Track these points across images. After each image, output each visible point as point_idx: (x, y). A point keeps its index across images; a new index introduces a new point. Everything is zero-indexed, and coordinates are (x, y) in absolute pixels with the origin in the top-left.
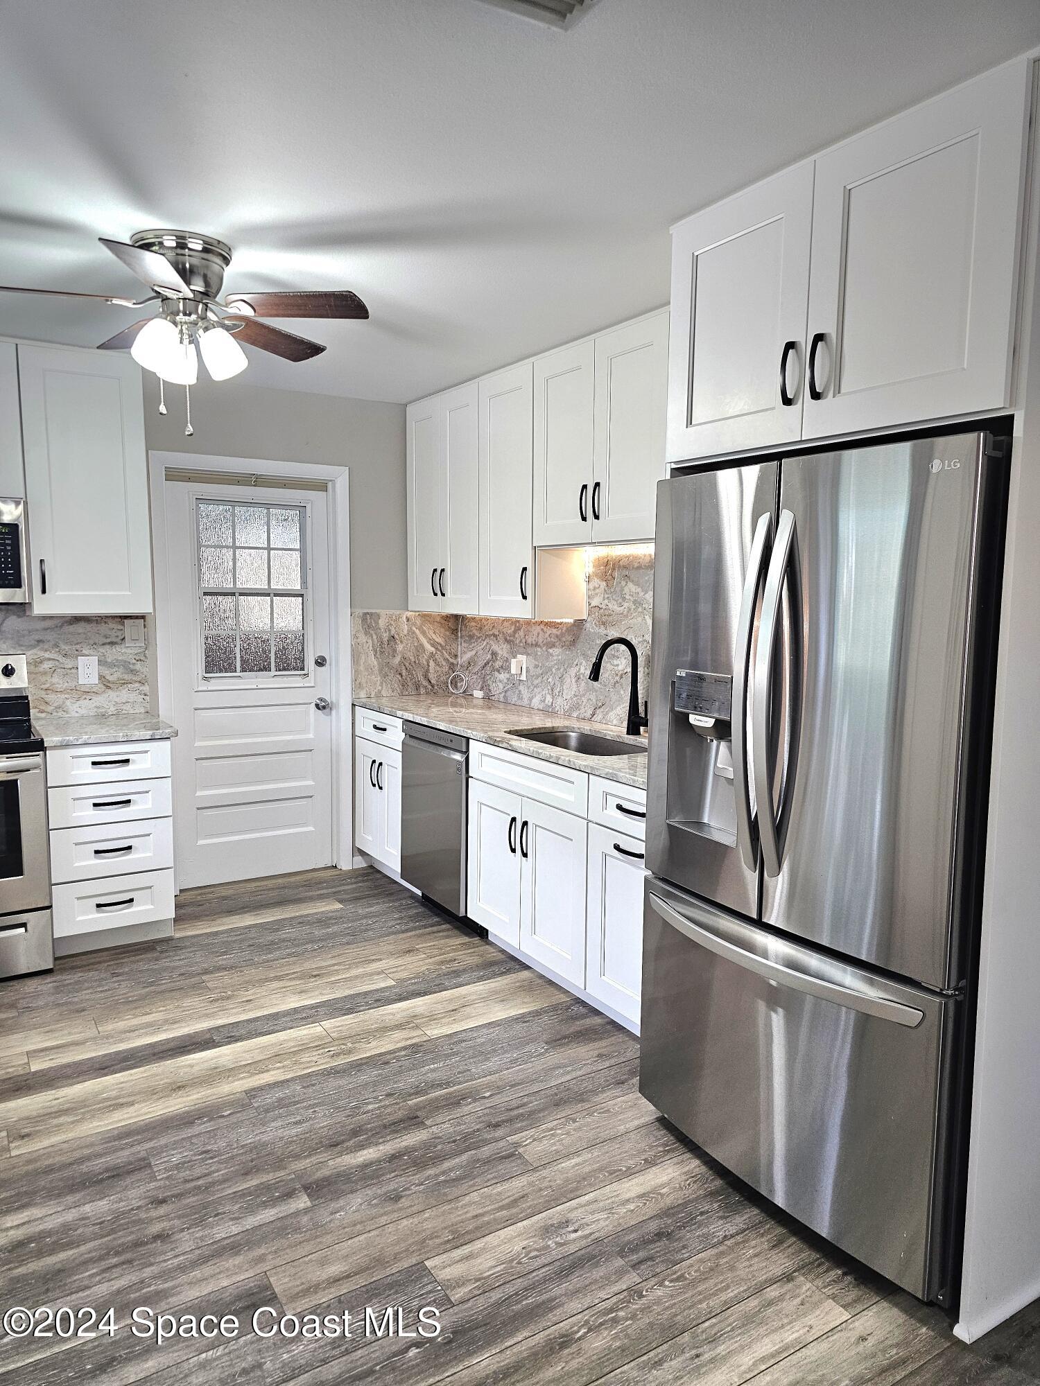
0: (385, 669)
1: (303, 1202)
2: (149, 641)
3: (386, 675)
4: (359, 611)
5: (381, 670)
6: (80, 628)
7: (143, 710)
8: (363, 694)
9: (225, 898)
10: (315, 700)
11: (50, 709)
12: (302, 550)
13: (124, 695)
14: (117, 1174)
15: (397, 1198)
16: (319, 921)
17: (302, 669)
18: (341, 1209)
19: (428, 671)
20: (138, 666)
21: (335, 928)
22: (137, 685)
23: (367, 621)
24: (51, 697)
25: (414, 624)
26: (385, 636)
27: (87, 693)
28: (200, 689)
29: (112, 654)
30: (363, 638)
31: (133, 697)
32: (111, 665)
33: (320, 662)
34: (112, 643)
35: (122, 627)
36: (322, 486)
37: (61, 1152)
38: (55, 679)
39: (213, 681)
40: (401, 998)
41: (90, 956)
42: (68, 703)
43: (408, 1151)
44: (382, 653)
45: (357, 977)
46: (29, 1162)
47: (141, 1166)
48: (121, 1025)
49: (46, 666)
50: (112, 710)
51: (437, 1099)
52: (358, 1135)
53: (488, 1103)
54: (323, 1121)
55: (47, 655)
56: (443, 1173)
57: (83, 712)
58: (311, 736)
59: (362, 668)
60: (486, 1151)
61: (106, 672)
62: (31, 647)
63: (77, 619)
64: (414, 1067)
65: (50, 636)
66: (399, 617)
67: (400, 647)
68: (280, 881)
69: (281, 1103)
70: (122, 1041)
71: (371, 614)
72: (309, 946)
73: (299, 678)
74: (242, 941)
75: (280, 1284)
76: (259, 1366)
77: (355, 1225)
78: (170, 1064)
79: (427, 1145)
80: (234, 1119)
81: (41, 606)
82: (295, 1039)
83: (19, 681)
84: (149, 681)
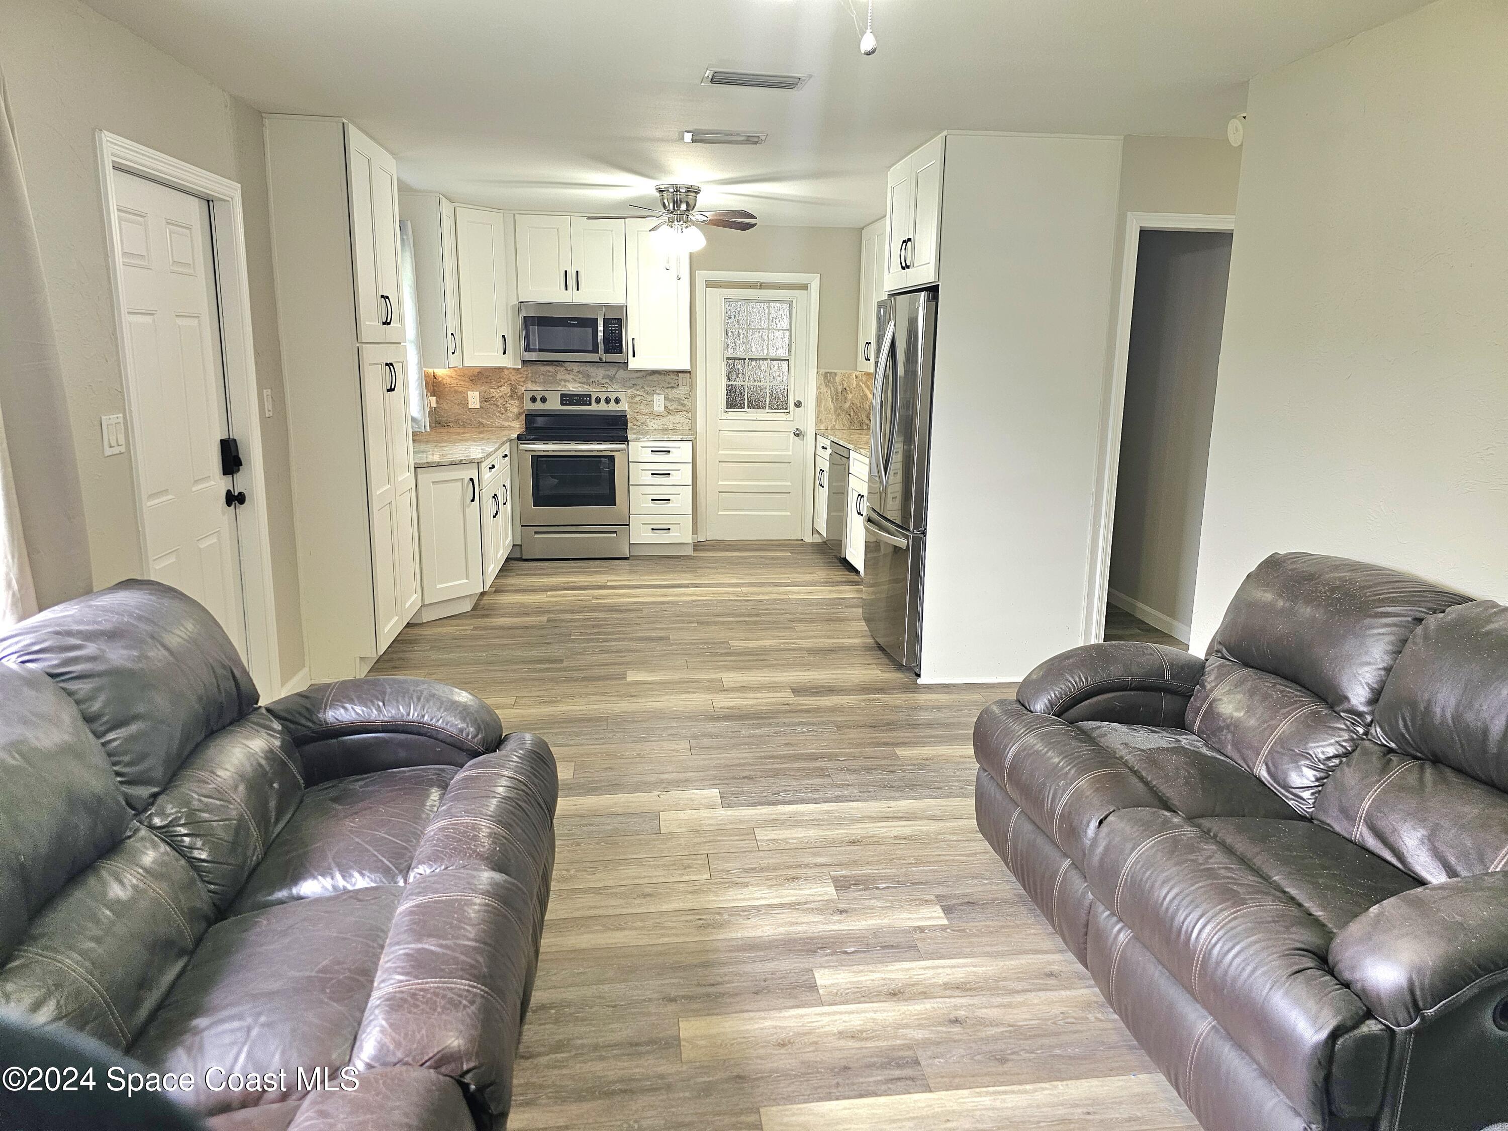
0: (838, 413)
1: (694, 625)
2: (692, 387)
3: (839, 415)
4: (822, 371)
5: (835, 411)
6: (655, 377)
7: (687, 428)
8: (822, 427)
10: (793, 430)
11: (638, 423)
12: (790, 330)
13: (677, 418)
15: (731, 629)
16: (772, 558)
17: (786, 409)
18: (707, 628)
19: (869, 413)
20: (685, 402)
21: (778, 562)
22: (685, 413)
23: (827, 378)
24: (639, 417)
25: (861, 380)
26: (840, 388)
27: (658, 416)
28: (722, 418)
29: (673, 393)
30: (824, 389)
31: (682, 420)
32: (671, 400)
33: (798, 404)
34: (672, 387)
35: (677, 378)
36: (804, 287)
37: (611, 603)
38: (642, 407)
39: (730, 413)
40: (788, 587)
42: (648, 421)
43: (747, 621)
44: (837, 399)
45: (771, 577)
46: (598, 604)
47: (640, 610)
48: (651, 578)
49: (638, 399)
50: (671, 427)
51: (773, 612)
52: (730, 615)
53: (794, 616)
54: (717, 610)
55: (638, 393)
56: (756, 627)
57: (656, 426)
58: (790, 453)
59: (822, 409)
60: (779, 625)
61: (668, 404)
62: (631, 388)
63: (654, 372)
64: (772, 604)
65: (639, 382)
66: (851, 375)
67: (850, 396)
69: (704, 604)
70: (648, 582)
71: (831, 373)
72: (756, 566)
73: (784, 415)
75: (672, 637)
77: (708, 631)
78: (664, 590)
79: (758, 621)
80: (680, 605)
81: (633, 364)
82: (724, 590)
83: (623, 406)
84: (692, 411)
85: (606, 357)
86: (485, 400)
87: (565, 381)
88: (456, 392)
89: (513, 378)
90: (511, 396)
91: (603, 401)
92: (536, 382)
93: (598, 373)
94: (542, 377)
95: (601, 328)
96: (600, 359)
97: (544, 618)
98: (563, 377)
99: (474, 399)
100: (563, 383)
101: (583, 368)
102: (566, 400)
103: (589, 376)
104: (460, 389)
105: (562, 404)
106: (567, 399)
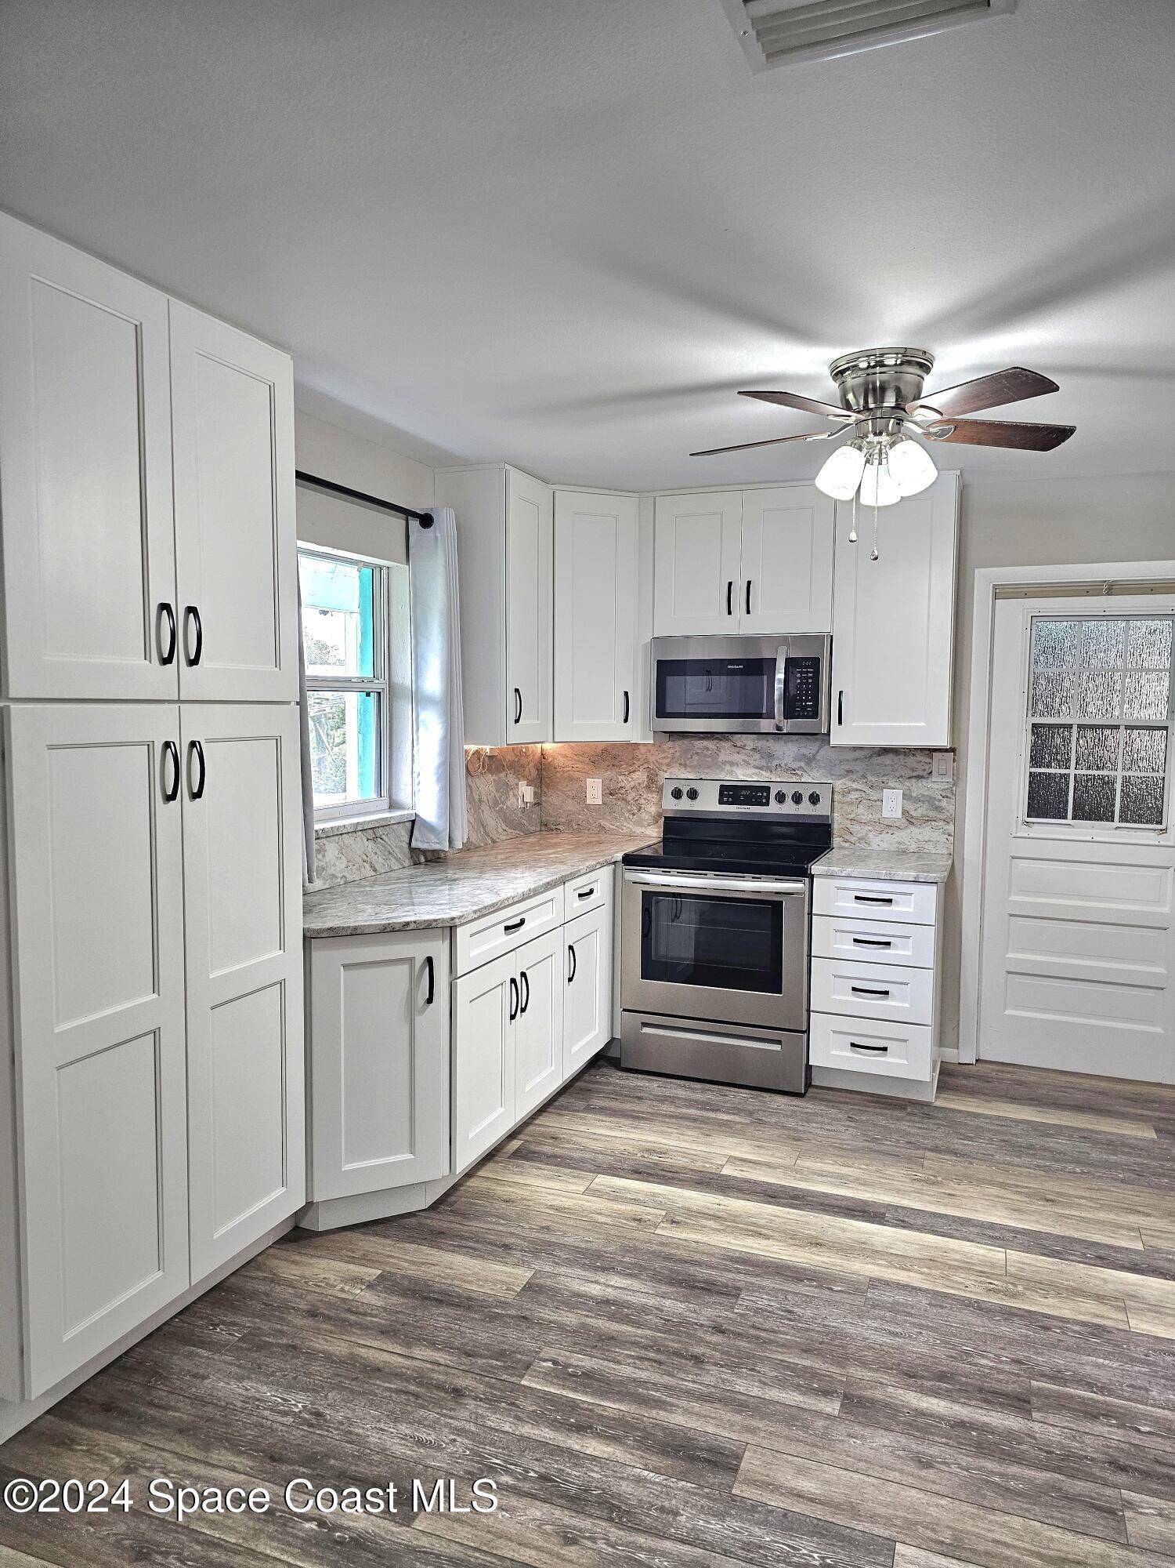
1: (833, 1407)
2: (958, 778)
6: (887, 759)
7: (945, 851)
9: (1021, 1083)
11: (853, 839)
12: (1170, 671)
13: (926, 832)
14: (709, 1288)
15: (929, 1465)
16: (1110, 1143)
17: (1160, 823)
18: (863, 1437)
20: (944, 803)
21: (1122, 1159)
22: (941, 823)
24: (855, 828)
27: (890, 827)
28: (1019, 835)
29: (919, 788)
31: (936, 836)
32: (917, 800)
34: (919, 777)
35: (928, 760)
37: (687, 1249)
38: (861, 810)
39: (1035, 827)
40: (1134, 1269)
41: (844, 1094)
42: (871, 835)
43: (983, 1428)
45: (1097, 1222)
46: (662, 1244)
47: (732, 1293)
48: (818, 1166)
49: (854, 796)
50: (913, 847)
51: (1072, 1397)
52: (943, 1381)
53: (1136, 1439)
54: (920, 1347)
55: (855, 785)
56: (1001, 1475)
57: (884, 846)
58: (1166, 910)
60: (1079, 1486)
61: (910, 807)
62: (841, 776)
63: (886, 751)
64: (1078, 1350)
65: (859, 767)
68: (1103, 1084)
69: (894, 1308)
70: (806, 1180)
72: (1070, 1167)
73: (1151, 834)
74: (998, 1132)
75: (750, 1462)
76: (676, 1514)
77: (860, 1460)
78: (828, 1219)
79: (1010, 1435)
80: (837, 1297)
81: (841, 736)
82: (965, 1254)
83: (822, 809)
84: (955, 820)
85: (787, 726)
86: (610, 792)
87: (732, 764)
88: (571, 779)
89: (652, 759)
90: (648, 787)
91: (789, 799)
92: (685, 766)
93: (788, 751)
94: (695, 758)
95: (780, 676)
96: (779, 728)
97: (524, 1275)
98: (730, 758)
99: (594, 790)
100: (728, 767)
101: (762, 744)
102: (729, 796)
103: (771, 756)
104: (576, 775)
105: (721, 802)
106: (729, 793)
